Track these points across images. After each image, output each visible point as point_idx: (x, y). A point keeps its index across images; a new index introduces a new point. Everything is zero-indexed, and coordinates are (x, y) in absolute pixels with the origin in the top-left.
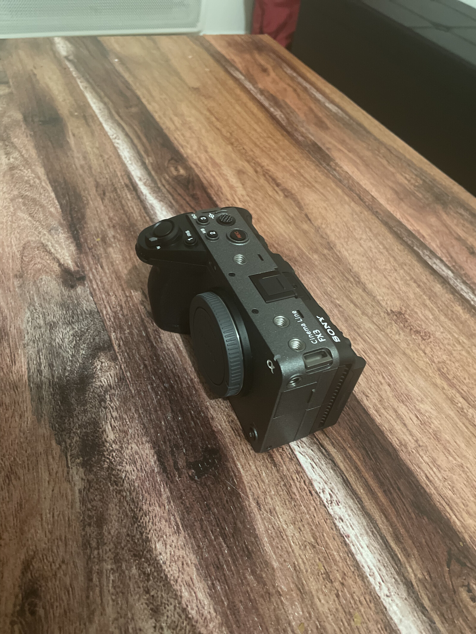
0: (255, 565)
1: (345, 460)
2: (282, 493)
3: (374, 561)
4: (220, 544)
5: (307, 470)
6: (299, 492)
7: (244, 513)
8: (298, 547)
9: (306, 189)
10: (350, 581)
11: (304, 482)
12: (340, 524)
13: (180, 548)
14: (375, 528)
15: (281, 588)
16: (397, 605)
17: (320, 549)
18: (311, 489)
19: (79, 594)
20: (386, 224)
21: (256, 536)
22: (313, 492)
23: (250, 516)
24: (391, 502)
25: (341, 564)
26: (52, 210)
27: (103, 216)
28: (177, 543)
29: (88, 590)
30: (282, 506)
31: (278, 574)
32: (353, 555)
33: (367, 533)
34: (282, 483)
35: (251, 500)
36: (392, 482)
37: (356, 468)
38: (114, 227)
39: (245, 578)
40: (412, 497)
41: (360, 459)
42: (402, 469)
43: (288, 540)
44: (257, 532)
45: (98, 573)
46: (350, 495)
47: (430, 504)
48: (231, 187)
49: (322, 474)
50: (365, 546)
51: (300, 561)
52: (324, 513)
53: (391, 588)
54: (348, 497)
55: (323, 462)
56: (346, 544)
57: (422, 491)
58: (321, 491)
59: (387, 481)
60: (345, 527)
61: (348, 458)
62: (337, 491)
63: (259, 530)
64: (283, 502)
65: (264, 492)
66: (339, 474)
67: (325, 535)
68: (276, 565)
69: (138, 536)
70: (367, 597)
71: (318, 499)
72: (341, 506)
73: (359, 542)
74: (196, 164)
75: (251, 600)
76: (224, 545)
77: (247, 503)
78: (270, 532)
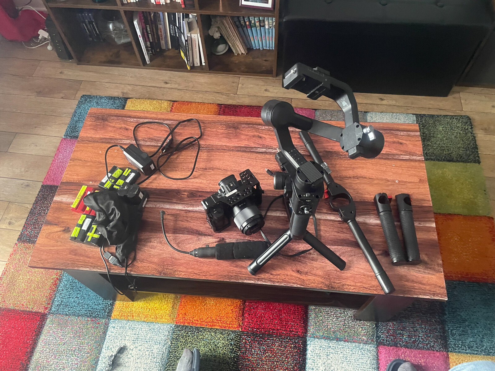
9: (212, 162)
16: (328, 217)
20: (238, 151)
26: (189, 237)
27: (199, 225)
28: (301, 246)
38: (205, 224)
48: (201, 183)
74: (183, 188)
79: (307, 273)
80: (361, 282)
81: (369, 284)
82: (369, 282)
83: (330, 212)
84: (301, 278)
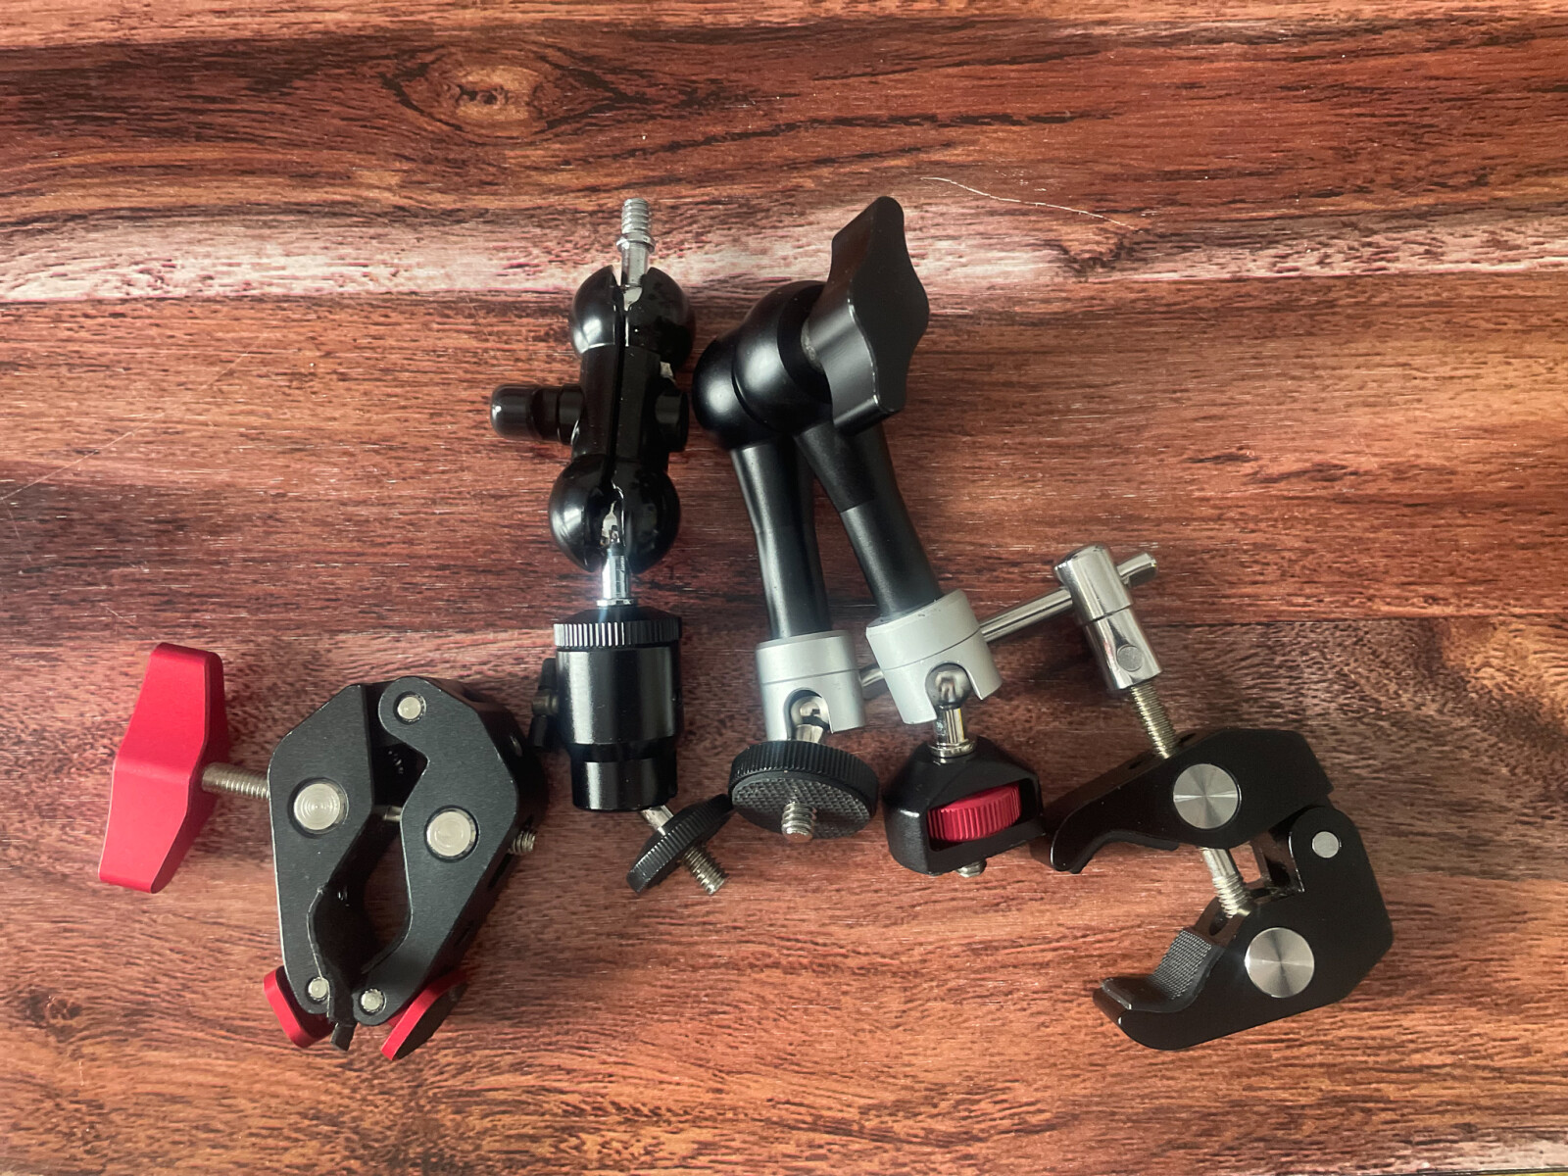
0: (201, 520)
1: (84, 187)
2: (85, 384)
3: (322, 259)
4: (124, 578)
5: (63, 295)
6: (103, 342)
7: (86, 494)
8: (215, 409)
10: (332, 335)
11: (86, 316)
12: (213, 290)
13: (89, 668)
14: (260, 213)
15: (273, 487)
16: (419, 265)
17: (242, 364)
18: (110, 309)
19: (81, 911)
21: (148, 490)
22: (119, 309)
23: (99, 484)
24: (228, 140)
25: (292, 336)
28: (76, 670)
29: (81, 889)
30: (114, 399)
31: (243, 479)
32: (287, 298)
33: (262, 237)
34: (64, 370)
35: (67, 465)
36: (188, 104)
37: (115, 169)
39: (218, 553)
40: (242, 82)
41: (101, 149)
42: (173, 59)
43: (189, 423)
44: (140, 484)
45: (57, 860)
46: (168, 226)
47: (277, 51)
49: (88, 264)
50: (283, 261)
51: (241, 419)
52: (175, 311)
53: (385, 257)
54: (169, 231)
55: (64, 245)
56: (260, 300)
57: (241, 48)
58: (126, 288)
59: (183, 115)
60: (226, 281)
61: (83, 176)
62: (142, 251)
63: (140, 478)
64: (107, 390)
65: (65, 424)
66: (109, 223)
67: (220, 335)
68: (223, 476)
69: (21, 751)
70: (376, 318)
71: (140, 305)
72: (178, 262)
73: (269, 268)
75: (263, 561)
76: (133, 569)
77: (65, 477)
78: (153, 455)
79: (137, 1013)
80: (782, 1062)
81: (880, 1075)
82: (875, 1049)
83: (447, 201)
84: (70, 1081)
